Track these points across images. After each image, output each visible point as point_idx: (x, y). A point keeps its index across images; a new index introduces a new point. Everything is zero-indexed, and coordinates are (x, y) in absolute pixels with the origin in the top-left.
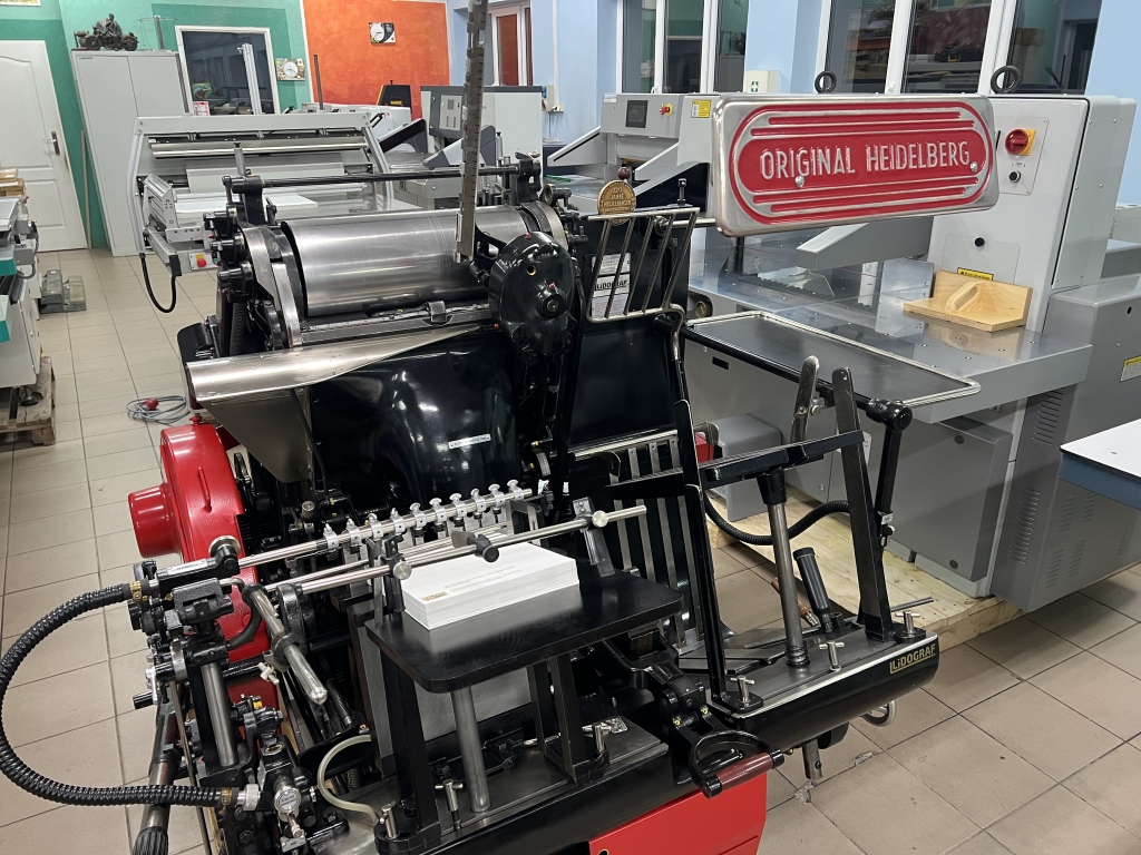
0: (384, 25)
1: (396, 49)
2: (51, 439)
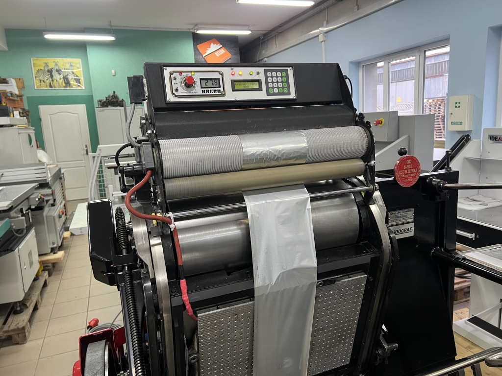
2: (24, 340)
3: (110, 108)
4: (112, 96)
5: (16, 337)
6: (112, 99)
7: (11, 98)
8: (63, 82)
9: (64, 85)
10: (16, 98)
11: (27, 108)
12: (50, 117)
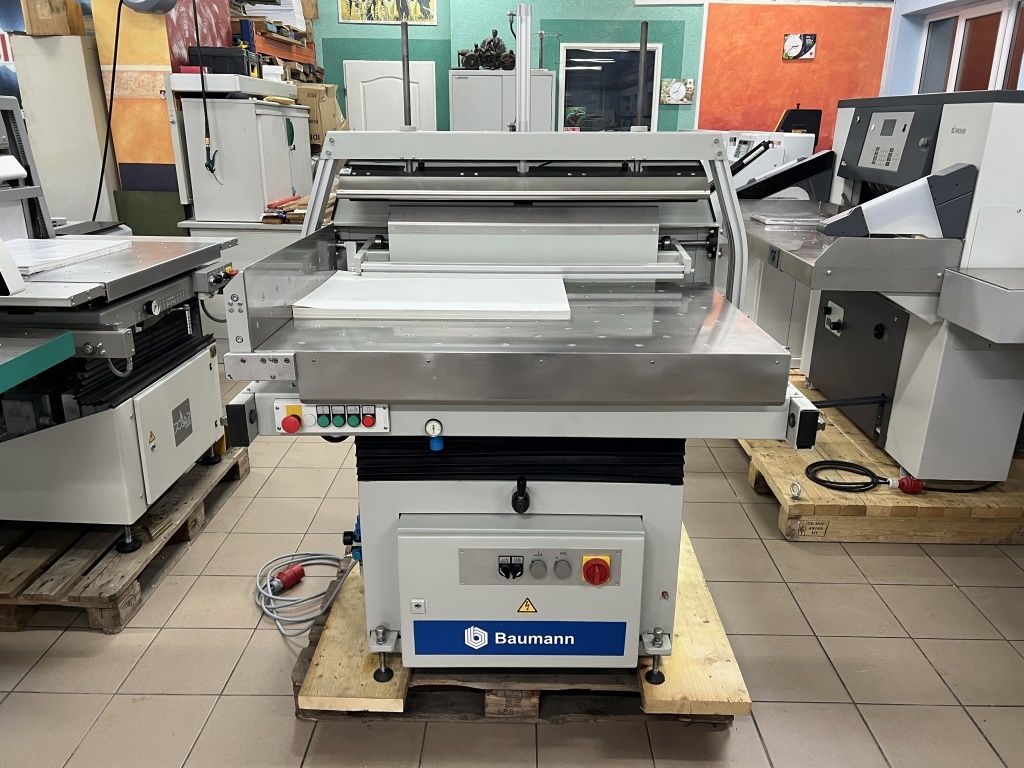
0: (804, 37)
1: (814, 66)
2: (115, 625)
3: (482, 71)
4: (489, 43)
5: (97, 614)
6: (487, 50)
7: (275, 35)
8: (395, 6)
9: (396, 13)
10: (291, 40)
11: (320, 63)
12: (364, 87)
